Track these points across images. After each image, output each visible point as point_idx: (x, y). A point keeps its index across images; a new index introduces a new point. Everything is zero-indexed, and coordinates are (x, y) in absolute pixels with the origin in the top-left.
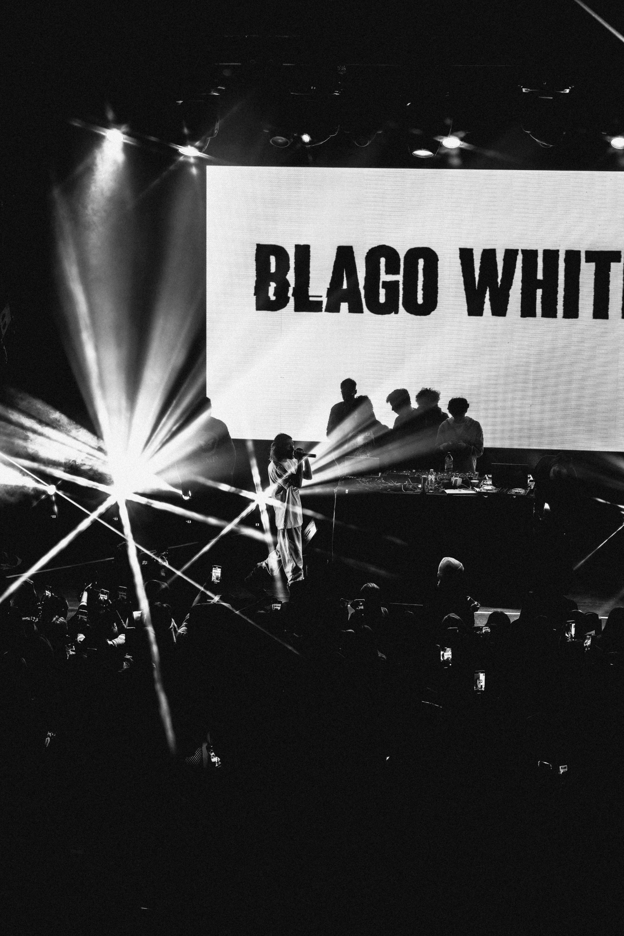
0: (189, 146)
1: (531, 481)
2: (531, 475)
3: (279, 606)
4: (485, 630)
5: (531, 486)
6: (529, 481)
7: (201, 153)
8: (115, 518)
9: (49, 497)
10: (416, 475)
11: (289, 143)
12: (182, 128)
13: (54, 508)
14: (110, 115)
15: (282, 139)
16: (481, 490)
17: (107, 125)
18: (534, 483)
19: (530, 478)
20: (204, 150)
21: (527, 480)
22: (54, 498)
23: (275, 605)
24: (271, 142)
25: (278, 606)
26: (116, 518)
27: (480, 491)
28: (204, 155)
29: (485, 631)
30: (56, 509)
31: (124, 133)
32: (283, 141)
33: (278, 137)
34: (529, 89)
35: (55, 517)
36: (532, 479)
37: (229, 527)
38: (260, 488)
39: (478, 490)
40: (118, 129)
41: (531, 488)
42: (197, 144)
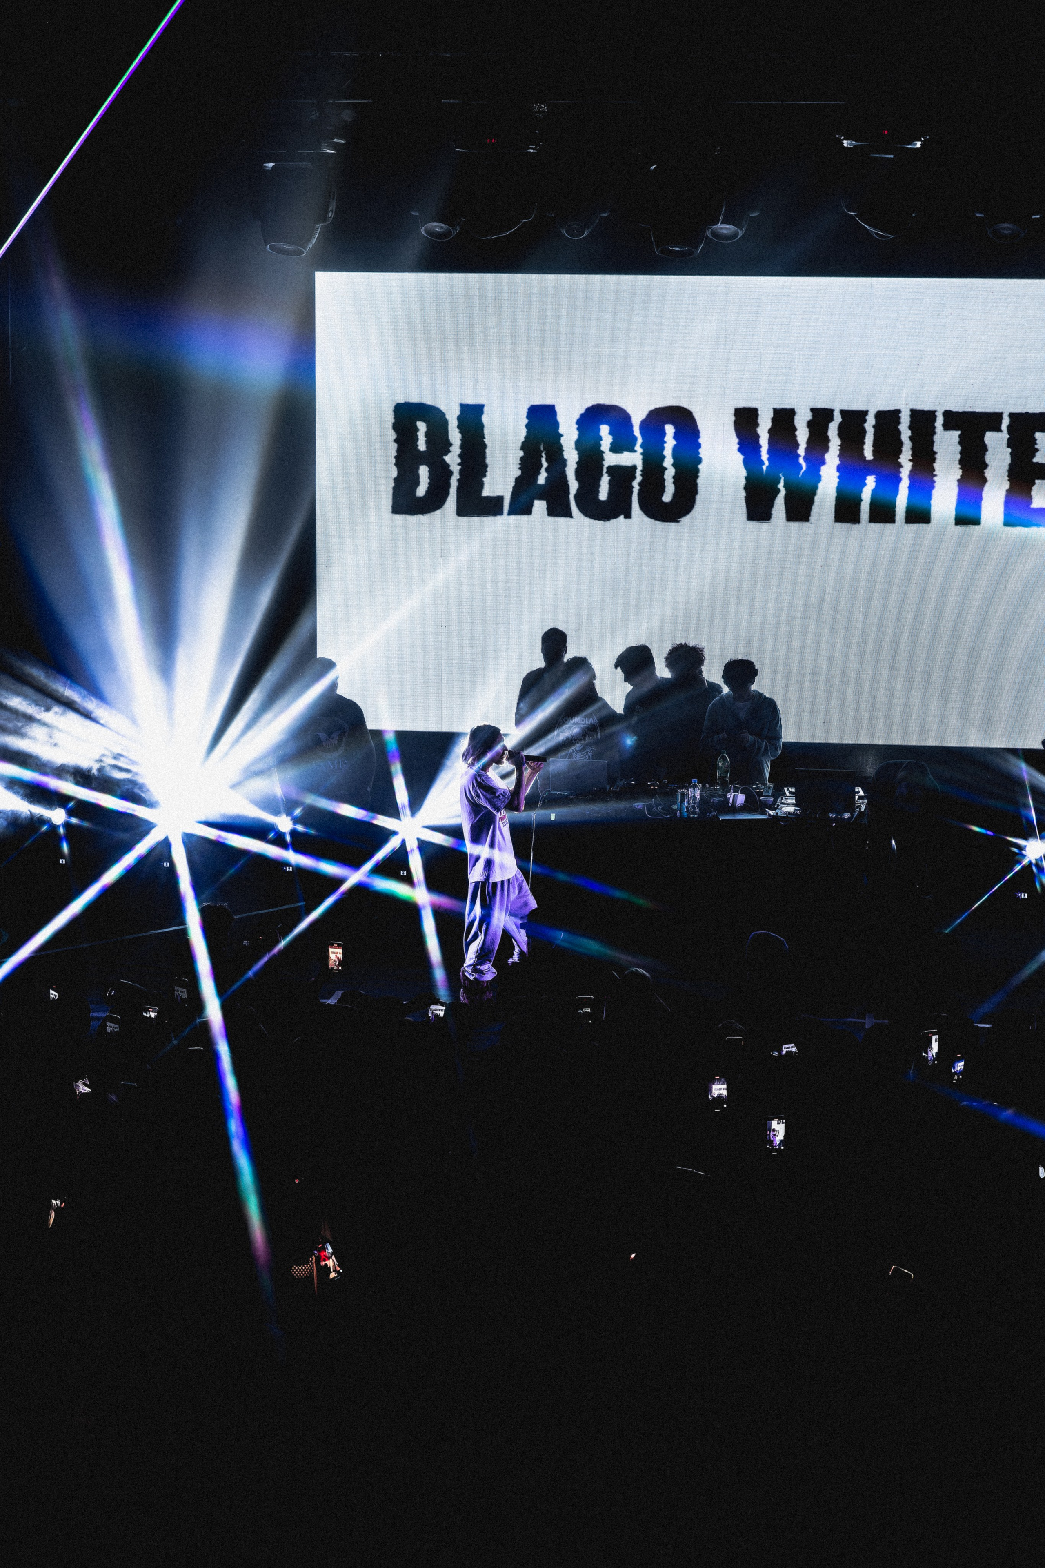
1: (860, 798)
2: (860, 788)
3: (442, 1010)
4: (786, 1050)
5: (860, 806)
6: (857, 797)
8: (165, 864)
9: (54, 828)
10: (668, 789)
11: (454, 233)
13: (63, 847)
15: (442, 228)
16: (777, 813)
18: (866, 801)
19: (858, 792)
21: (855, 796)
22: (62, 831)
23: (435, 1008)
24: (422, 231)
25: (439, 1010)
26: (167, 864)
27: (775, 815)
29: (787, 1052)
30: (65, 847)
32: (442, 230)
33: (434, 224)
34: (854, 142)
35: (64, 862)
36: (862, 793)
37: (354, 878)
38: (408, 812)
39: (772, 813)
41: (860, 809)
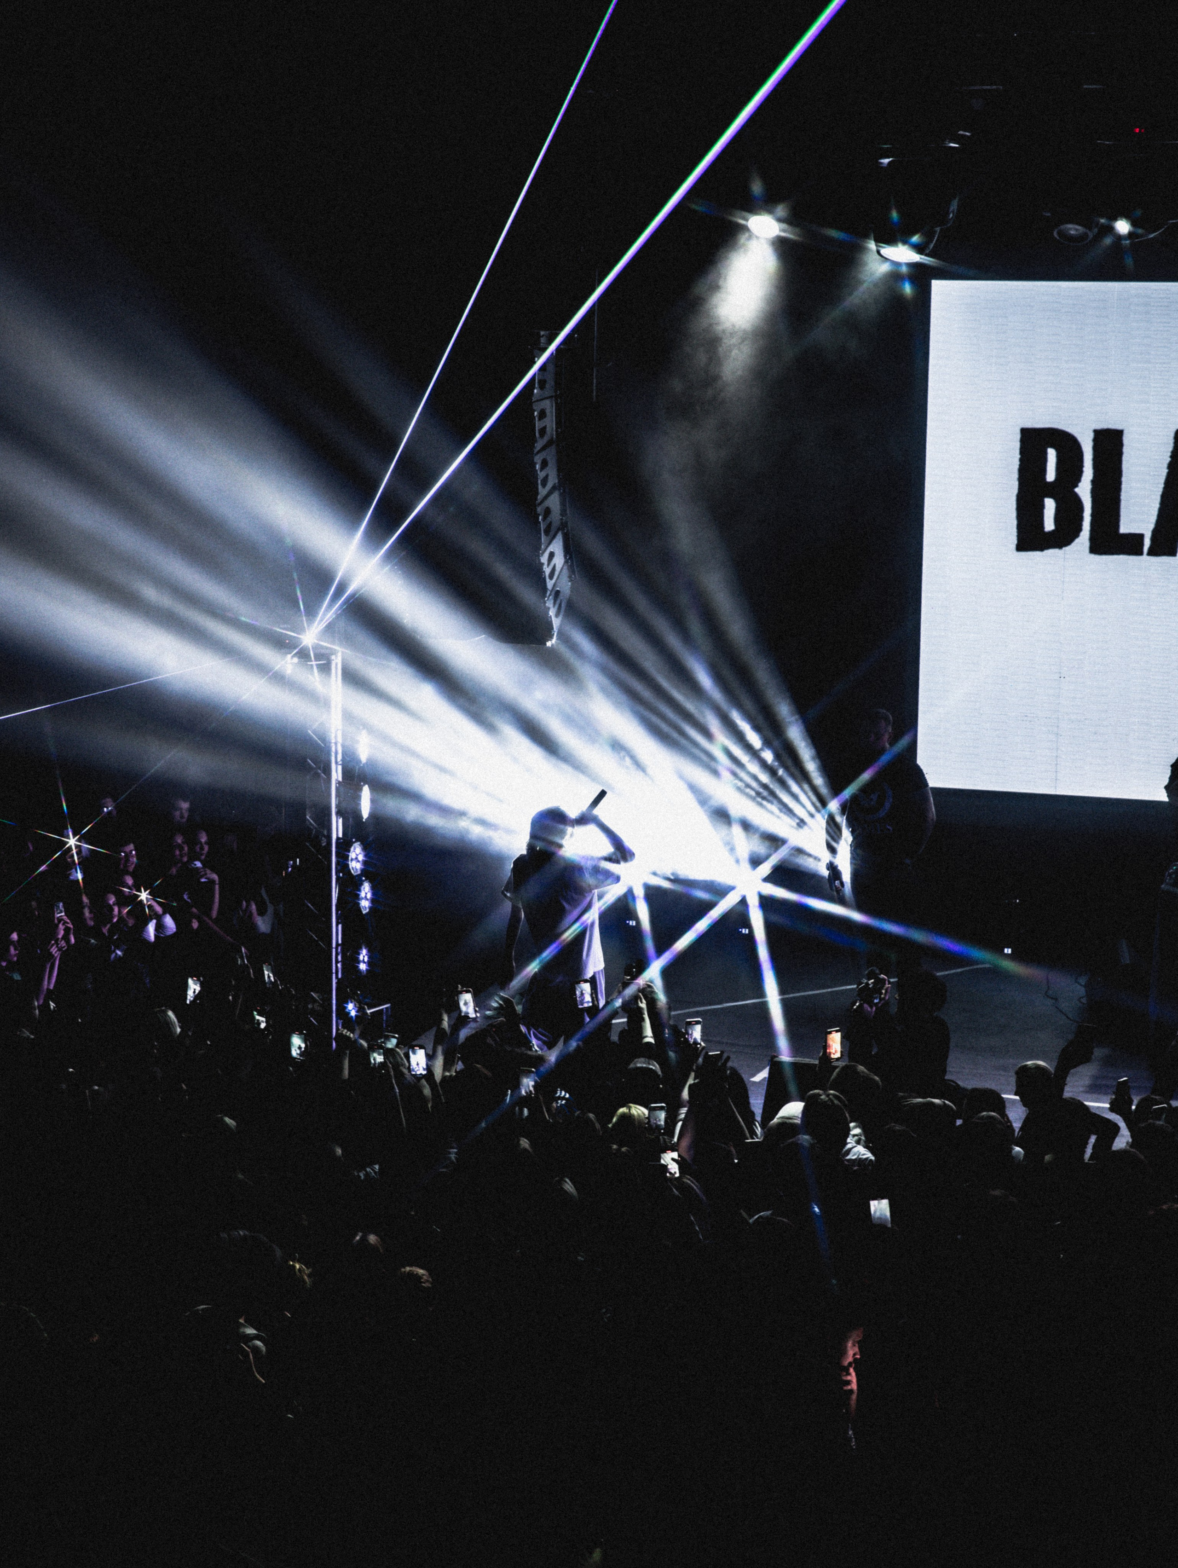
0: (900, 245)
7: (923, 257)
11: (1090, 236)
12: (889, 210)
14: (757, 188)
15: (1077, 230)
17: (751, 206)
20: (927, 252)
24: (1055, 234)
28: (929, 261)
31: (780, 220)
32: (1077, 233)
33: (1070, 226)
40: (770, 212)
42: (915, 239)
